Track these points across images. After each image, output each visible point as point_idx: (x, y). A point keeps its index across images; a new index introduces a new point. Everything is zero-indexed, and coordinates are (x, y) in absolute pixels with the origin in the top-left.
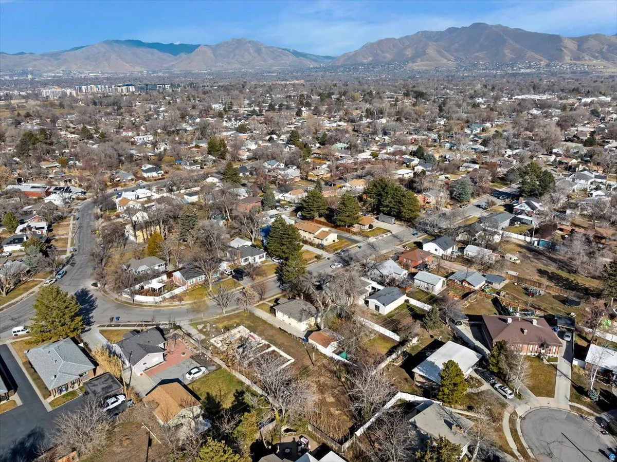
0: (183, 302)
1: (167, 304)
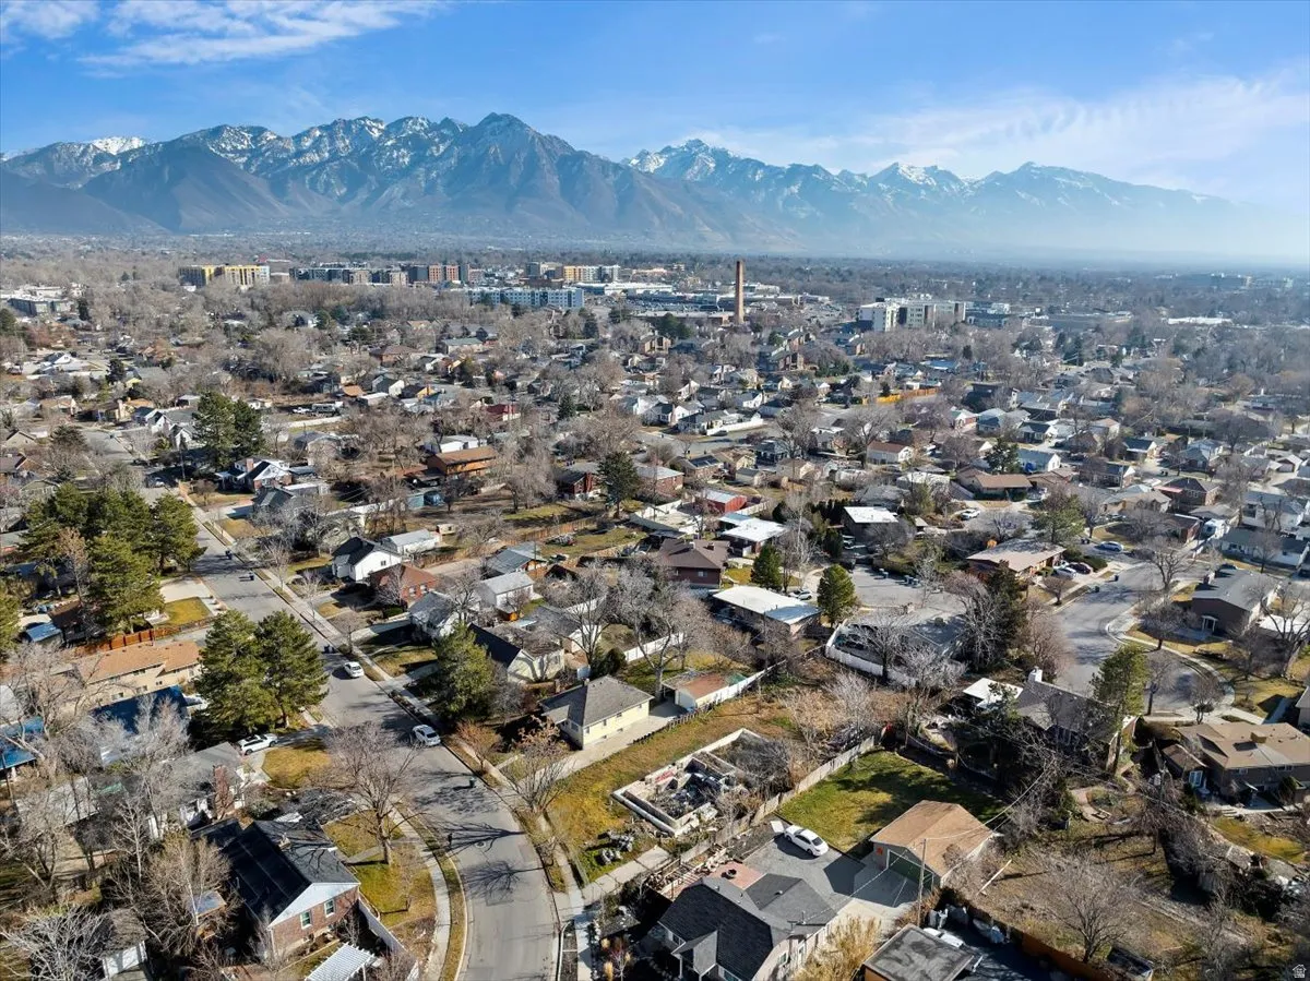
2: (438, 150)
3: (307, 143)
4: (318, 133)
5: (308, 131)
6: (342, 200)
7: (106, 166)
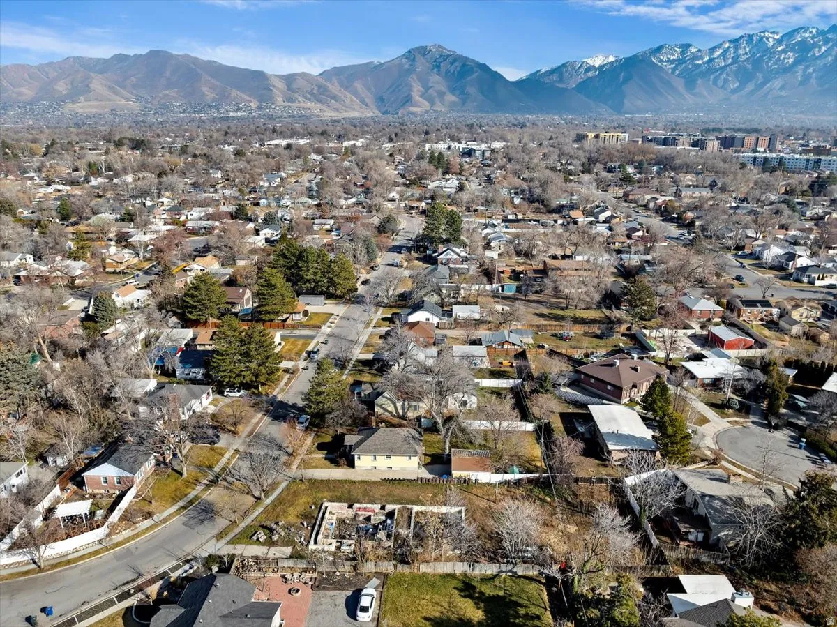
0: (157, 518)
1: (127, 533)
2: (819, 51)
3: (719, 52)
4: (727, 45)
5: (721, 44)
6: (734, 91)
7: (590, 74)
